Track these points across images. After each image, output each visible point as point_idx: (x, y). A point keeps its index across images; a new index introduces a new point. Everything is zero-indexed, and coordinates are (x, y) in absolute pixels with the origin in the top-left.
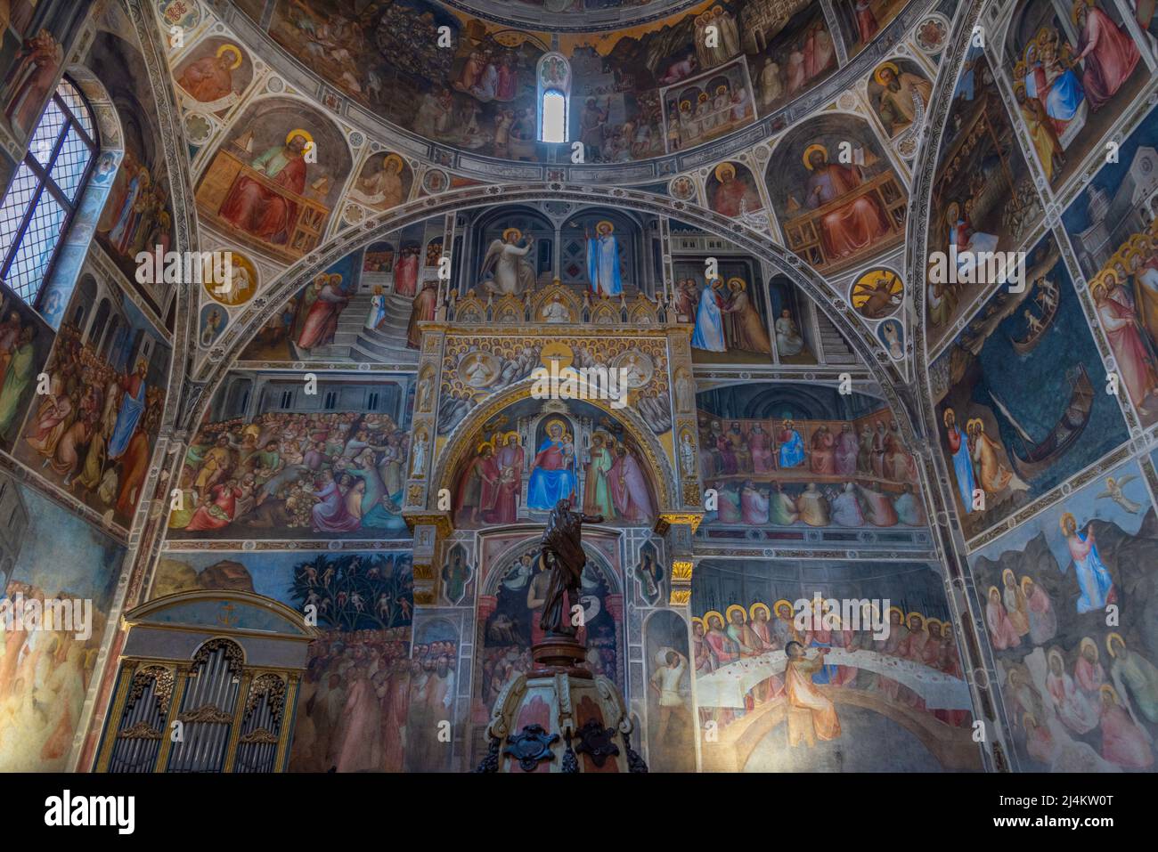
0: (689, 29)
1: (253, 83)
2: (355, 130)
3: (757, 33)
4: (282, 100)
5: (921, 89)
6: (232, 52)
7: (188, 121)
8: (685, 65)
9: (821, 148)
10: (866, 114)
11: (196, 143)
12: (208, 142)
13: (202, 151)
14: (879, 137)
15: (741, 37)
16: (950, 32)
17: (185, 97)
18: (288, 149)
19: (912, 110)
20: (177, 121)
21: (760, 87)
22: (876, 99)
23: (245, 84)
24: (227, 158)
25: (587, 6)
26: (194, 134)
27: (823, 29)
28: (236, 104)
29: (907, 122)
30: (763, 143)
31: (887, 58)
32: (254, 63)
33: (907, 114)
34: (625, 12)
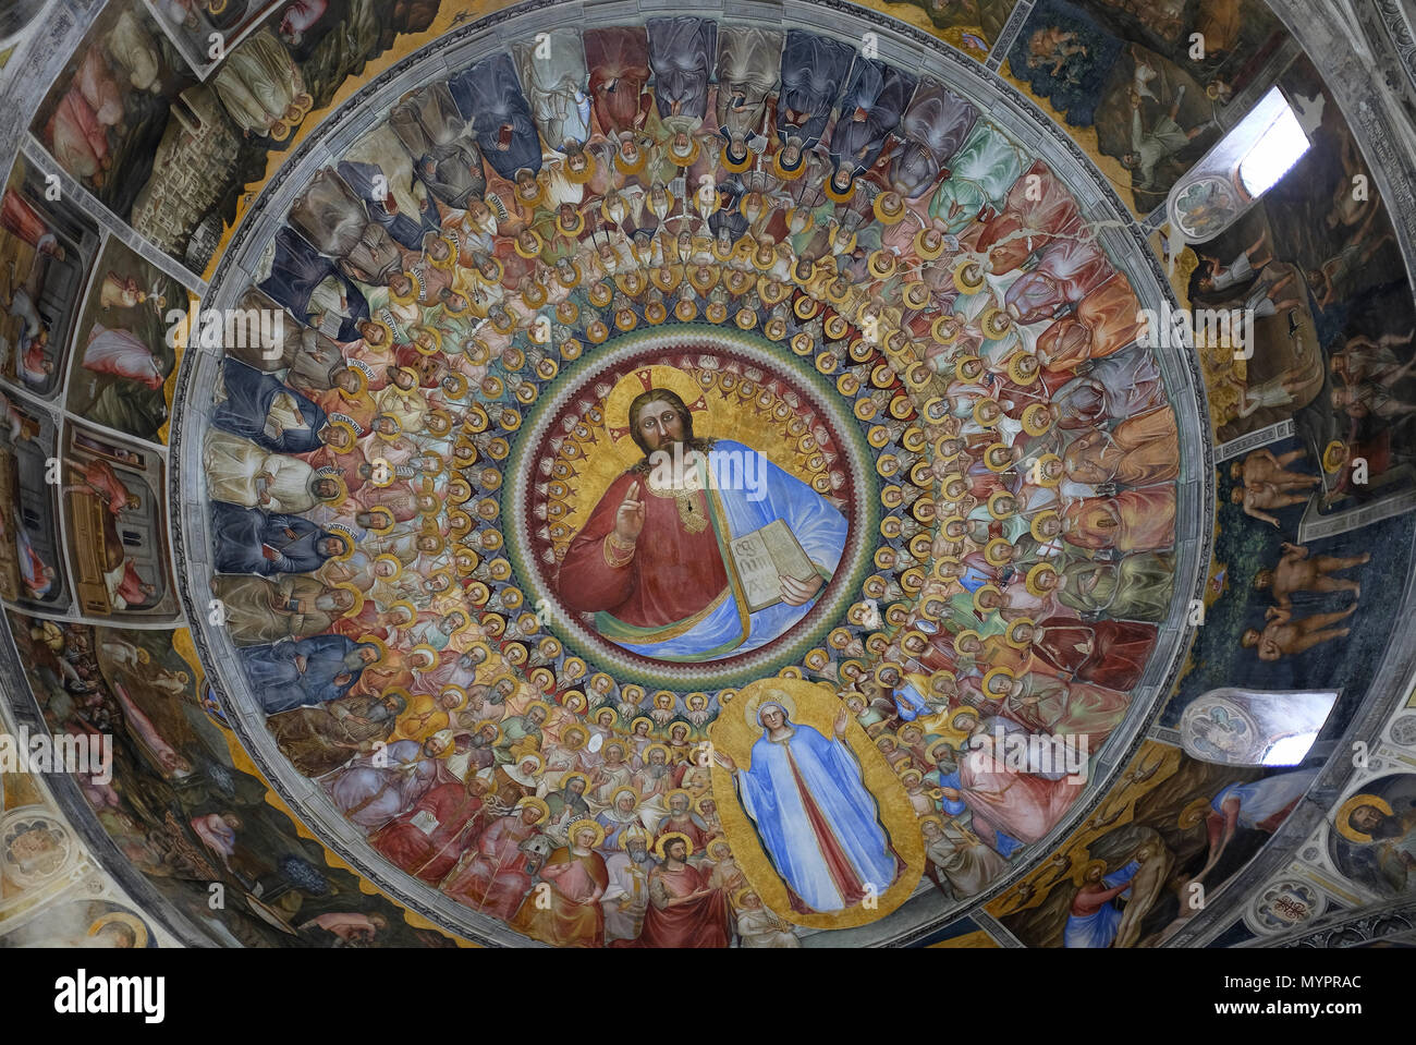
0: (317, 83)
3: (196, 124)
8: (300, 23)
15: (221, 106)
21: (152, 38)
25: (506, 55)
27: (91, 179)
34: (437, 69)
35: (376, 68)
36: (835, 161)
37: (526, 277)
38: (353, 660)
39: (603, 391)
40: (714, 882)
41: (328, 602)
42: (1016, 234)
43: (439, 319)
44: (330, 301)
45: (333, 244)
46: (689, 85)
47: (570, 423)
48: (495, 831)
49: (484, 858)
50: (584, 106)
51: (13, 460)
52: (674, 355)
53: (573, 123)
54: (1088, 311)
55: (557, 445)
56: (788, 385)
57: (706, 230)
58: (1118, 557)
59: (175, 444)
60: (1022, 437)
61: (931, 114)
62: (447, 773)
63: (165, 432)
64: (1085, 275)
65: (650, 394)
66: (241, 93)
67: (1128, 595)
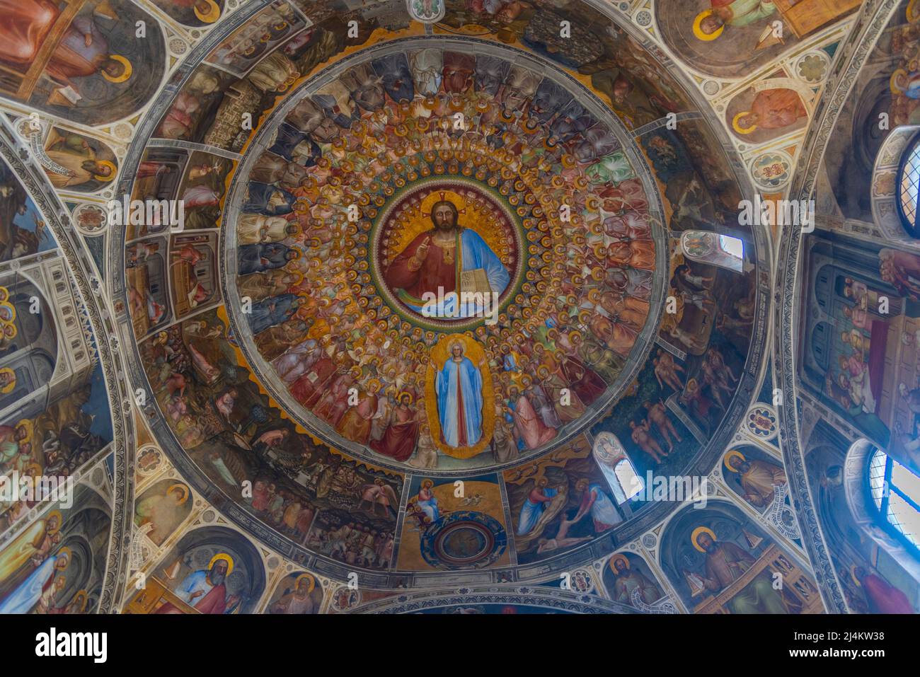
0: (302, 68)
1: (733, 95)
2: (643, 28)
3: (238, 95)
4: (710, 73)
5: (63, 178)
6: (741, 126)
7: (818, 79)
8: (294, 47)
9: (117, 80)
10: (95, 131)
11: (823, 55)
12: (808, 51)
13: (823, 44)
14: (67, 122)
15: (252, 84)
16: (77, 229)
17: (808, 100)
18: (724, 21)
19: (54, 159)
20: (828, 86)
21: (214, 74)
22: (97, 147)
23: (741, 96)
24: (798, 27)
26: (819, 64)
27: (183, 135)
28: (760, 80)
29: (51, 148)
30: (182, 57)
31: (115, 183)
32: (724, 112)
33: (57, 154)
34: (367, 57)
35: (334, 59)
36: (551, 134)
37: (397, 144)
38: (295, 304)
39: (423, 196)
40: (416, 418)
41: (288, 280)
42: (619, 199)
43: (354, 157)
44: (303, 151)
45: (307, 127)
46: (492, 82)
47: (406, 206)
48: (339, 381)
49: (332, 393)
50: (439, 80)
51: (146, 268)
52: (457, 188)
53: (432, 85)
54: (635, 246)
55: (398, 214)
56: (502, 214)
57: (484, 141)
58: (605, 347)
59: (224, 225)
60: (589, 277)
61: (600, 136)
62: (325, 353)
63: (220, 222)
64: (639, 231)
65: (443, 202)
66: (263, 77)
67: (603, 365)
